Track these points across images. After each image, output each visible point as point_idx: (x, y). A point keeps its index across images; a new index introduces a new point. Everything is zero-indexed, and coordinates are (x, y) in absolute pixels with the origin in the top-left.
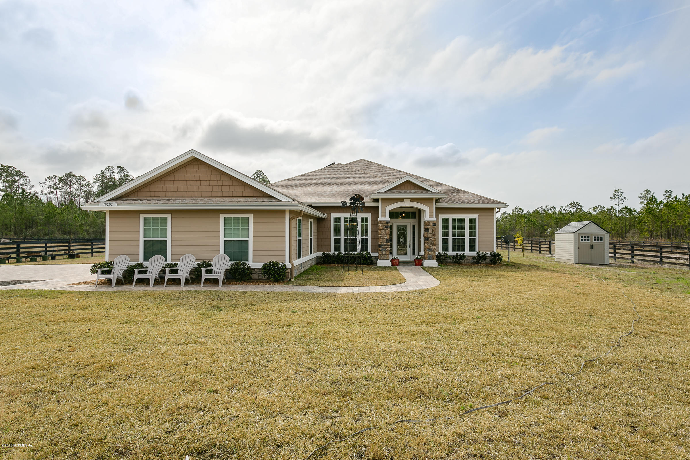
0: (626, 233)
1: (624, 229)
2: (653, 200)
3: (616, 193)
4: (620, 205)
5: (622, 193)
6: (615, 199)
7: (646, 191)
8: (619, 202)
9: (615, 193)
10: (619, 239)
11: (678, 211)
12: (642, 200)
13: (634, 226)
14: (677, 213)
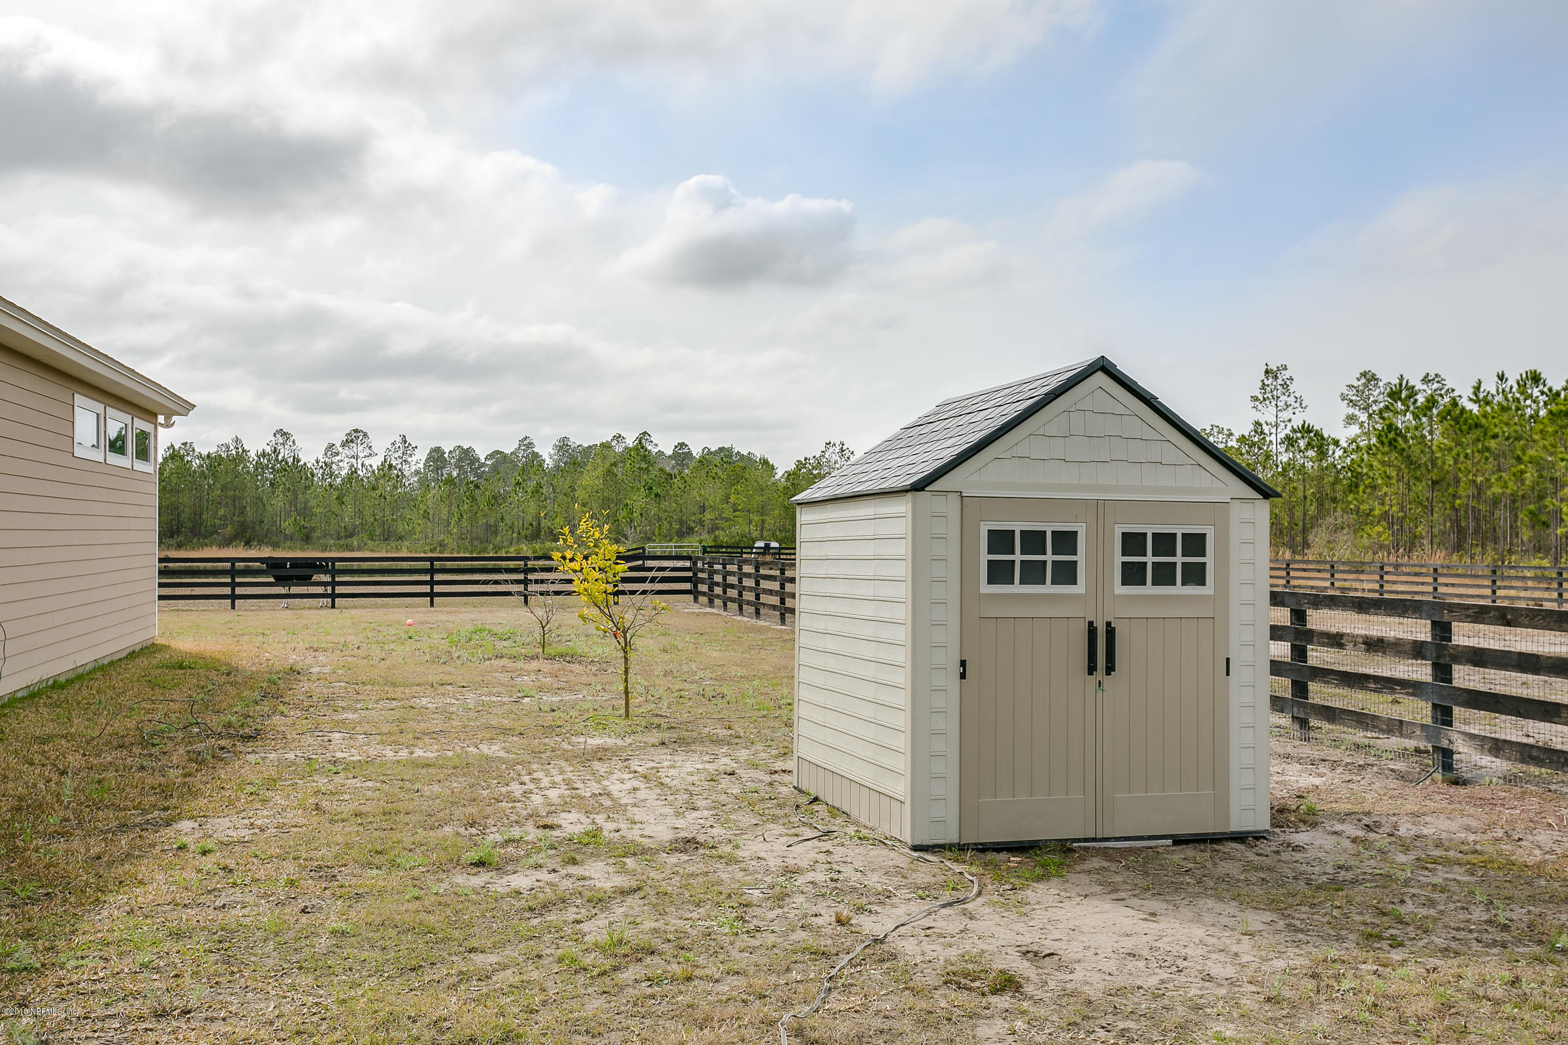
0: (1305, 531)
1: (1298, 514)
2: (1403, 396)
3: (1271, 380)
4: (1283, 425)
5: (1288, 382)
6: (1267, 402)
7: (1364, 374)
8: (1280, 414)
9: (1266, 382)
10: (1284, 553)
11: (1495, 436)
12: (1351, 411)
13: (1334, 500)
14: (1493, 444)
